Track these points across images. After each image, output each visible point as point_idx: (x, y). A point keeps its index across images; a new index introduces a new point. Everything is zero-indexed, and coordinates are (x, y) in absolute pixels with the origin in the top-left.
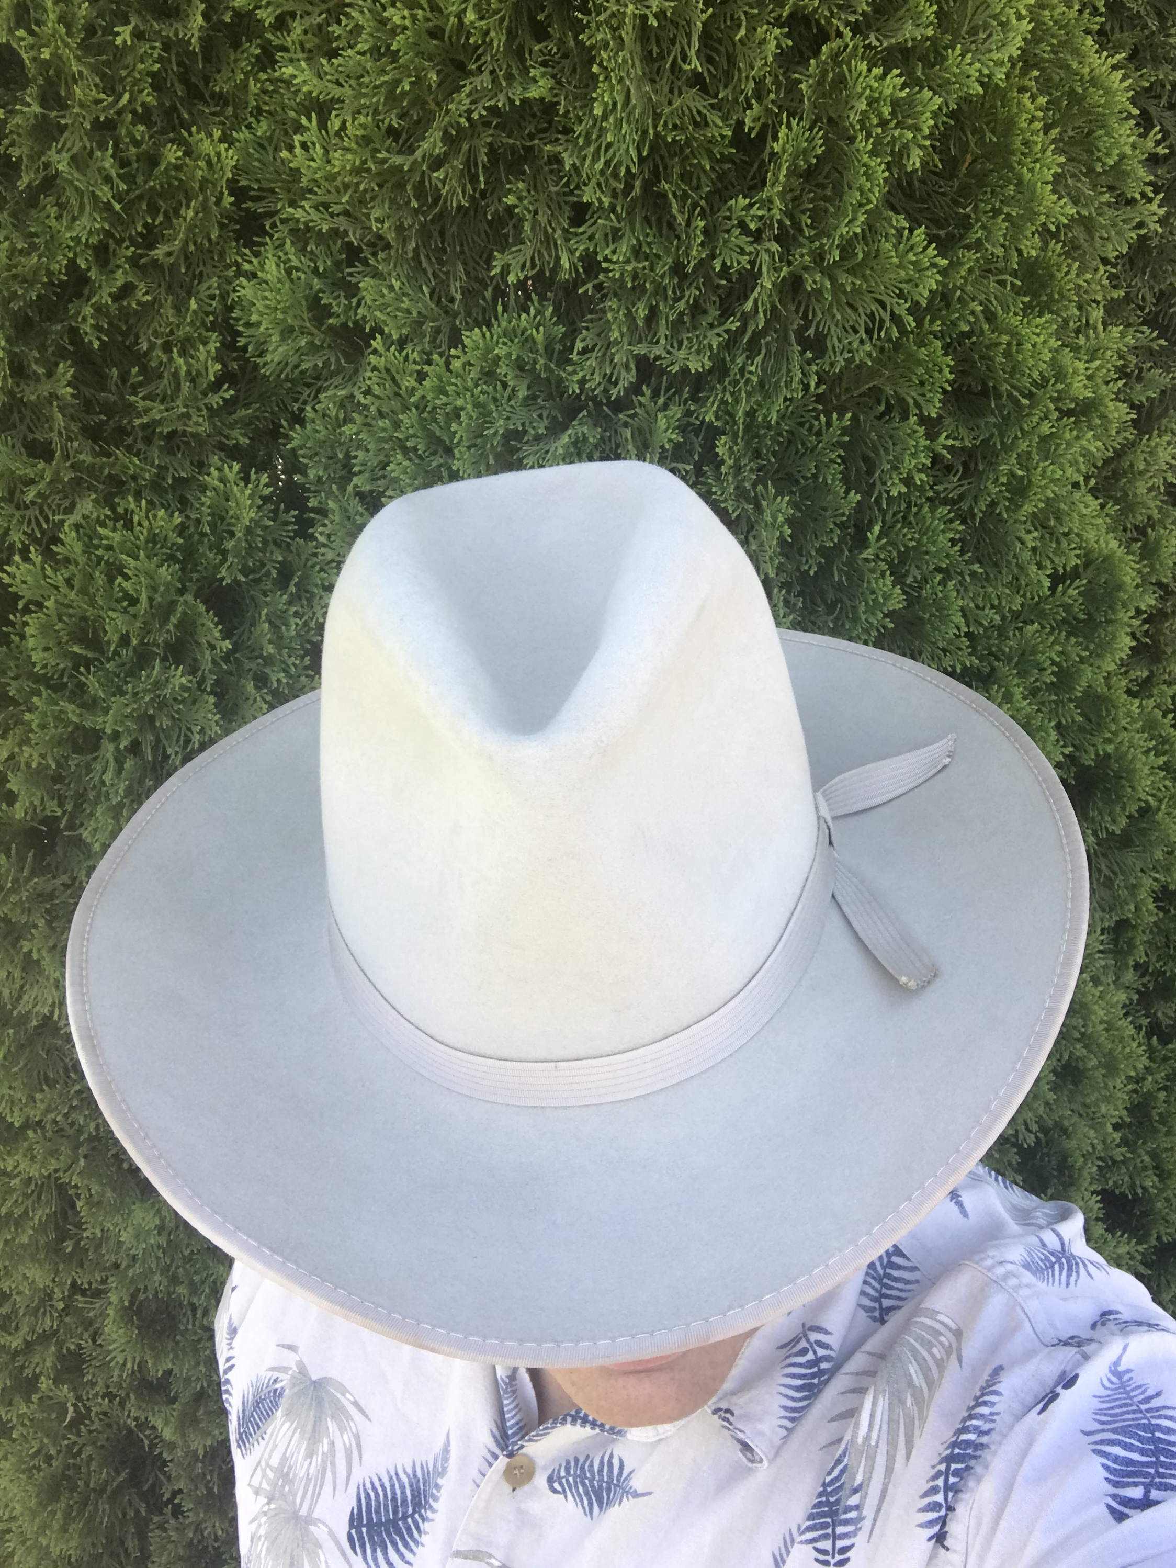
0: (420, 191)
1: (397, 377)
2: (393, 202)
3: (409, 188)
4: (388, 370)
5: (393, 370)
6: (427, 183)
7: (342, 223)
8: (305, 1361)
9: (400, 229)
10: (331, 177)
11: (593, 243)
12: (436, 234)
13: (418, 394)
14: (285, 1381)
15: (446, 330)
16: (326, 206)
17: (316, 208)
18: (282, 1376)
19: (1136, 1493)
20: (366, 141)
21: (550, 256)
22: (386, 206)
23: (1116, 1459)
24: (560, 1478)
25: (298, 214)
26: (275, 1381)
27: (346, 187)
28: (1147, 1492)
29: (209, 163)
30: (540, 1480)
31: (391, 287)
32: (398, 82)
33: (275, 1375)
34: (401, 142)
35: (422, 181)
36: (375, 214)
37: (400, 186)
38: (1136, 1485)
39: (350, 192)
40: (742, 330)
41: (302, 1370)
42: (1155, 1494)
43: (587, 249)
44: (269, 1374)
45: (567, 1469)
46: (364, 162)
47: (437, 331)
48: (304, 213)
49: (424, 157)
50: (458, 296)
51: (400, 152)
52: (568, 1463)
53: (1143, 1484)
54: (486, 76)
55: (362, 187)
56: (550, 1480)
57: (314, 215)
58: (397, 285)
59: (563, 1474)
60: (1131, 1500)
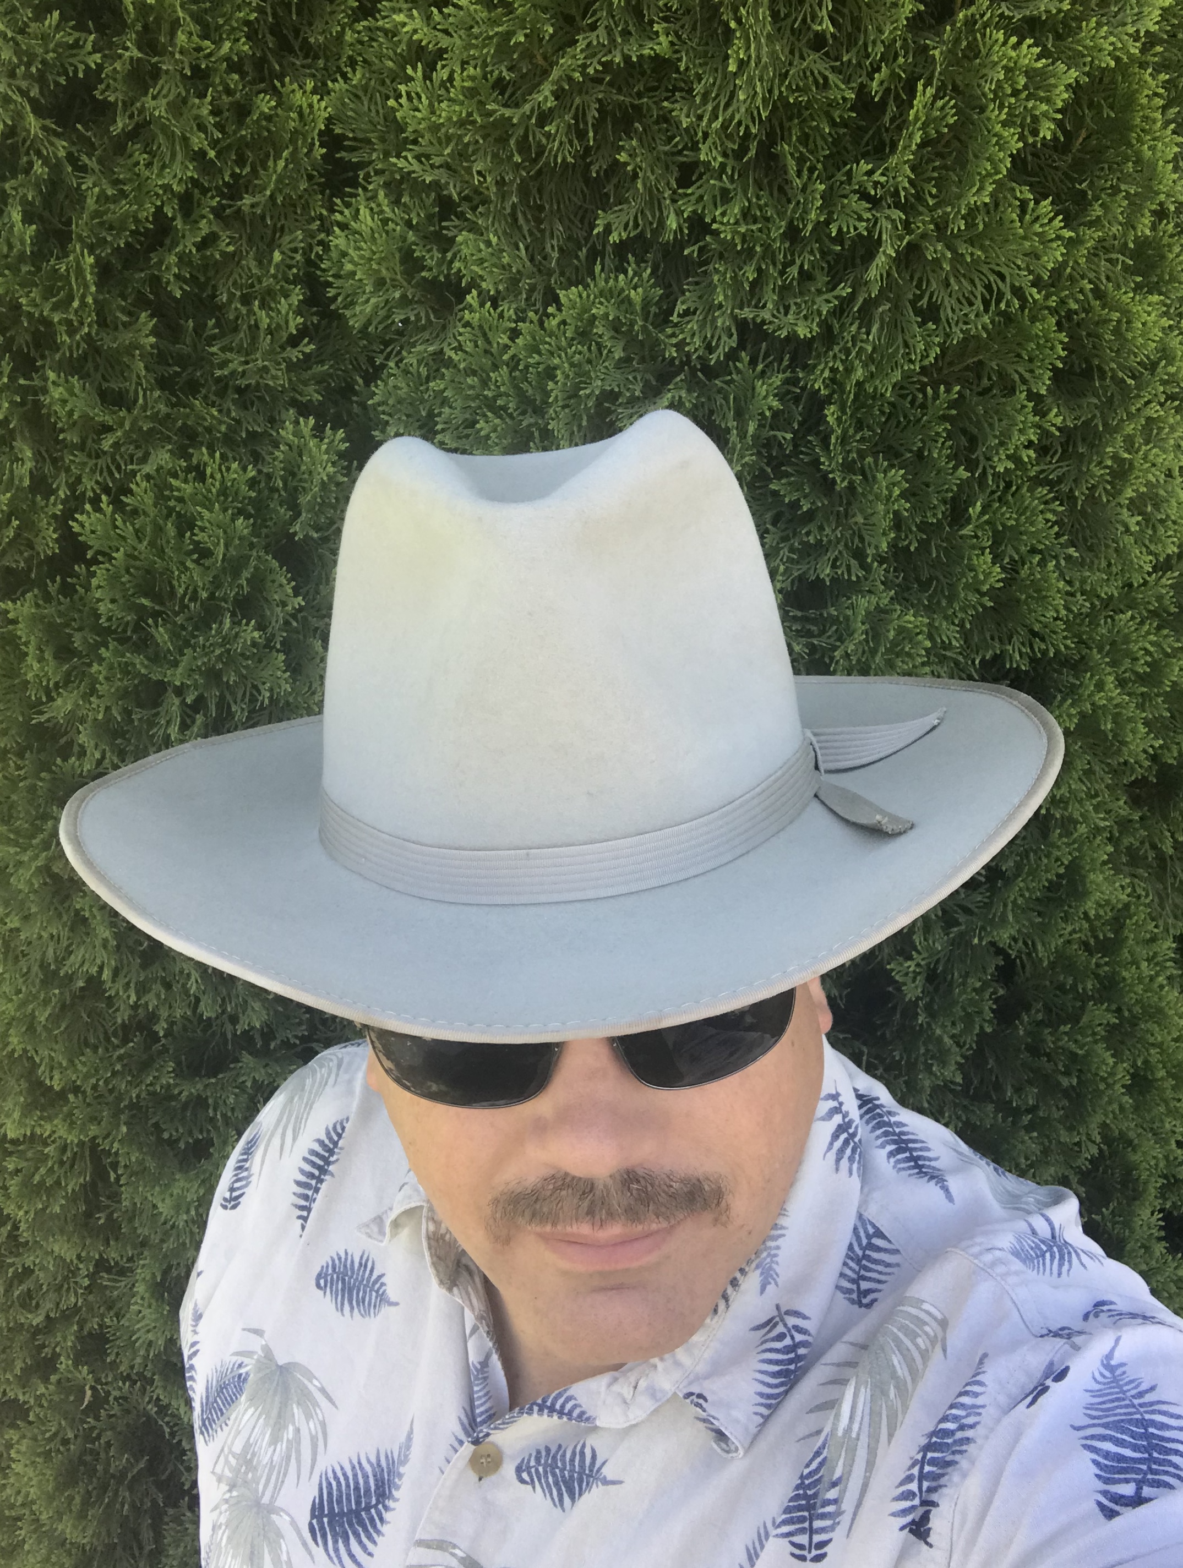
0: (523, 146)
1: (490, 335)
2: (495, 156)
3: (512, 142)
4: (481, 327)
5: (486, 328)
6: (531, 138)
7: (442, 176)
9: (500, 183)
10: (435, 128)
11: (701, 204)
12: (534, 191)
13: (511, 352)
14: (249, 1365)
15: (540, 288)
16: (428, 157)
17: (418, 158)
18: (247, 1361)
19: (1128, 1490)
20: (471, 93)
21: (654, 216)
22: (489, 159)
23: (1107, 1455)
24: (528, 1467)
25: (401, 163)
26: (240, 1365)
27: (449, 139)
28: (1139, 1489)
29: (301, 114)
30: (507, 1472)
31: (488, 243)
32: (509, 35)
33: (240, 1359)
34: (506, 96)
35: (526, 136)
36: (478, 166)
37: (503, 140)
38: (1127, 1481)
39: (452, 144)
40: (853, 297)
41: (268, 1353)
42: (1147, 1491)
43: (694, 212)
44: (234, 1359)
45: (538, 1459)
46: (470, 114)
47: (532, 289)
48: (406, 163)
49: (532, 111)
50: (555, 255)
51: (505, 105)
52: (539, 1452)
53: (1135, 1480)
54: (601, 31)
55: (466, 140)
56: (518, 1471)
57: (416, 166)
58: (494, 240)
59: (531, 1463)
60: (1122, 1496)
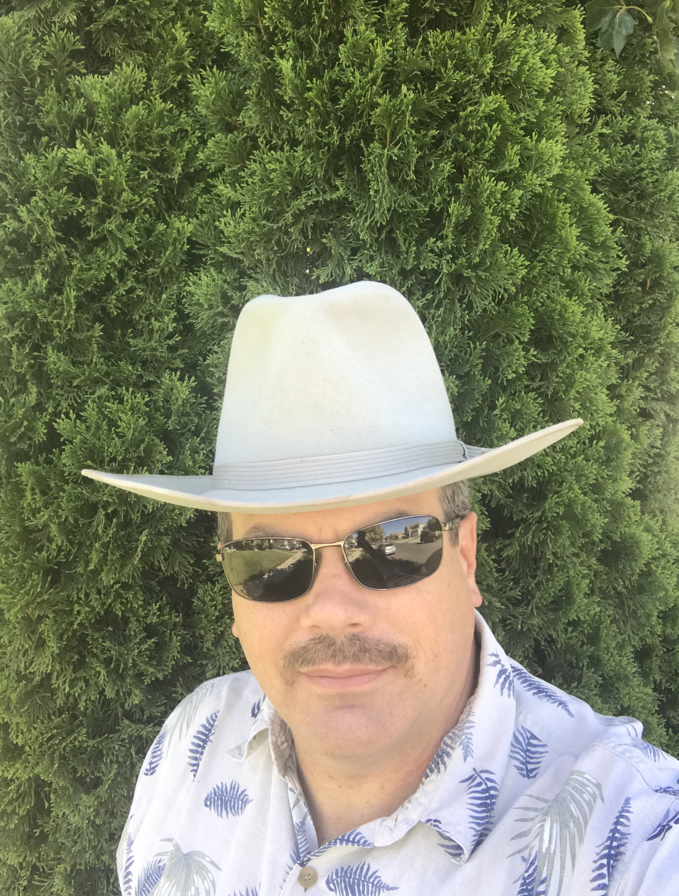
0: (279, 243)
2: (266, 247)
6: (282, 240)
8: (179, 843)
9: (268, 259)
14: (166, 859)
18: (163, 858)
20: (254, 219)
22: (262, 248)
24: (333, 880)
26: (159, 861)
27: (243, 240)
29: (178, 231)
30: (322, 883)
32: (272, 192)
33: (159, 858)
35: (279, 239)
36: (257, 251)
40: (433, 299)
41: (177, 848)
43: (358, 266)
44: (156, 858)
45: (337, 875)
46: (253, 228)
48: (224, 250)
49: (282, 225)
52: (337, 870)
54: (313, 190)
55: (252, 240)
56: (328, 883)
59: (334, 877)
